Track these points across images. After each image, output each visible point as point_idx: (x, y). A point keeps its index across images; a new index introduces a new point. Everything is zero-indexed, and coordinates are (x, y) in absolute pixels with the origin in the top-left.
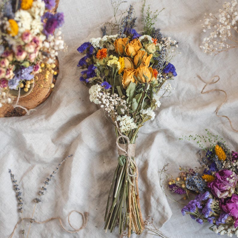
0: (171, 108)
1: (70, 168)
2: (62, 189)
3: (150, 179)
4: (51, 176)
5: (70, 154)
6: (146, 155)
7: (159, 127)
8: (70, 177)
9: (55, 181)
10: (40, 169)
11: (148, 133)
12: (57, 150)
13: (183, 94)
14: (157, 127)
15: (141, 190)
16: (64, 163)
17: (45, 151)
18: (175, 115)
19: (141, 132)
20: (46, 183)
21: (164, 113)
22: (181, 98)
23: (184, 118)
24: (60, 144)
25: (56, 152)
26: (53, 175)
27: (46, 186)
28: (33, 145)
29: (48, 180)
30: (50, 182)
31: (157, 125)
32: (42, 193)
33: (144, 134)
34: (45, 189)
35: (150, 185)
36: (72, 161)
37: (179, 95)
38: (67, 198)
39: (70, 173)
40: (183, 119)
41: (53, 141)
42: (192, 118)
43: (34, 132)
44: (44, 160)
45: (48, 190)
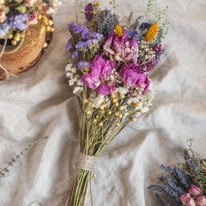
0: (171, 105)
1: (42, 152)
2: (28, 175)
3: (131, 182)
4: (18, 157)
5: (45, 135)
6: (132, 153)
7: (154, 125)
8: (39, 162)
9: (21, 164)
10: (6, 146)
11: (139, 129)
12: (31, 128)
13: (188, 93)
14: (151, 124)
15: (118, 194)
16: (35, 145)
17: (16, 127)
18: (175, 114)
19: (131, 127)
20: (10, 164)
21: (163, 109)
22: (185, 97)
23: (185, 120)
24: (36, 122)
25: (29, 130)
26: (21, 156)
27: (9, 168)
28: (5, 117)
29: (14, 161)
30: (14, 164)
31: (152, 122)
32: (3, 175)
33: (134, 129)
34: (8, 171)
35: (130, 189)
36: (45, 144)
37: (183, 92)
38: (31, 187)
39: (41, 158)
40: (183, 120)
41: (28, 117)
42: (194, 122)
43: (9, 101)
44: (14, 136)
45: (10, 172)
